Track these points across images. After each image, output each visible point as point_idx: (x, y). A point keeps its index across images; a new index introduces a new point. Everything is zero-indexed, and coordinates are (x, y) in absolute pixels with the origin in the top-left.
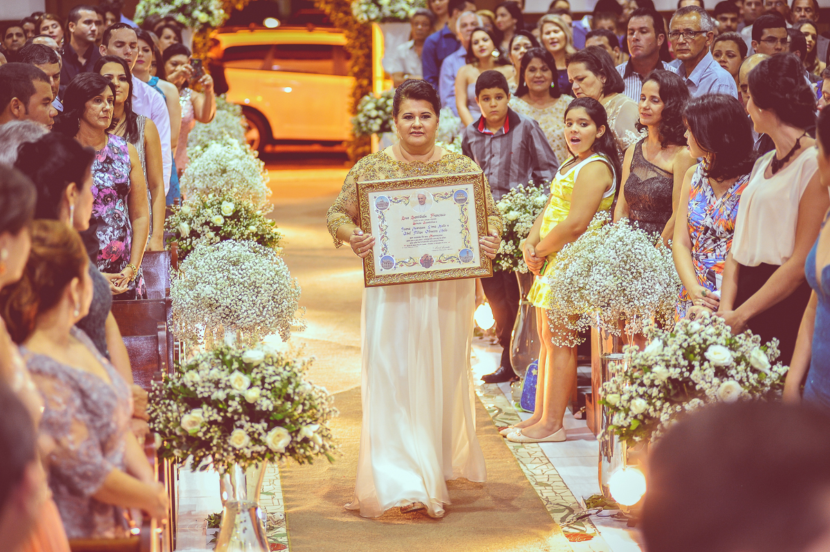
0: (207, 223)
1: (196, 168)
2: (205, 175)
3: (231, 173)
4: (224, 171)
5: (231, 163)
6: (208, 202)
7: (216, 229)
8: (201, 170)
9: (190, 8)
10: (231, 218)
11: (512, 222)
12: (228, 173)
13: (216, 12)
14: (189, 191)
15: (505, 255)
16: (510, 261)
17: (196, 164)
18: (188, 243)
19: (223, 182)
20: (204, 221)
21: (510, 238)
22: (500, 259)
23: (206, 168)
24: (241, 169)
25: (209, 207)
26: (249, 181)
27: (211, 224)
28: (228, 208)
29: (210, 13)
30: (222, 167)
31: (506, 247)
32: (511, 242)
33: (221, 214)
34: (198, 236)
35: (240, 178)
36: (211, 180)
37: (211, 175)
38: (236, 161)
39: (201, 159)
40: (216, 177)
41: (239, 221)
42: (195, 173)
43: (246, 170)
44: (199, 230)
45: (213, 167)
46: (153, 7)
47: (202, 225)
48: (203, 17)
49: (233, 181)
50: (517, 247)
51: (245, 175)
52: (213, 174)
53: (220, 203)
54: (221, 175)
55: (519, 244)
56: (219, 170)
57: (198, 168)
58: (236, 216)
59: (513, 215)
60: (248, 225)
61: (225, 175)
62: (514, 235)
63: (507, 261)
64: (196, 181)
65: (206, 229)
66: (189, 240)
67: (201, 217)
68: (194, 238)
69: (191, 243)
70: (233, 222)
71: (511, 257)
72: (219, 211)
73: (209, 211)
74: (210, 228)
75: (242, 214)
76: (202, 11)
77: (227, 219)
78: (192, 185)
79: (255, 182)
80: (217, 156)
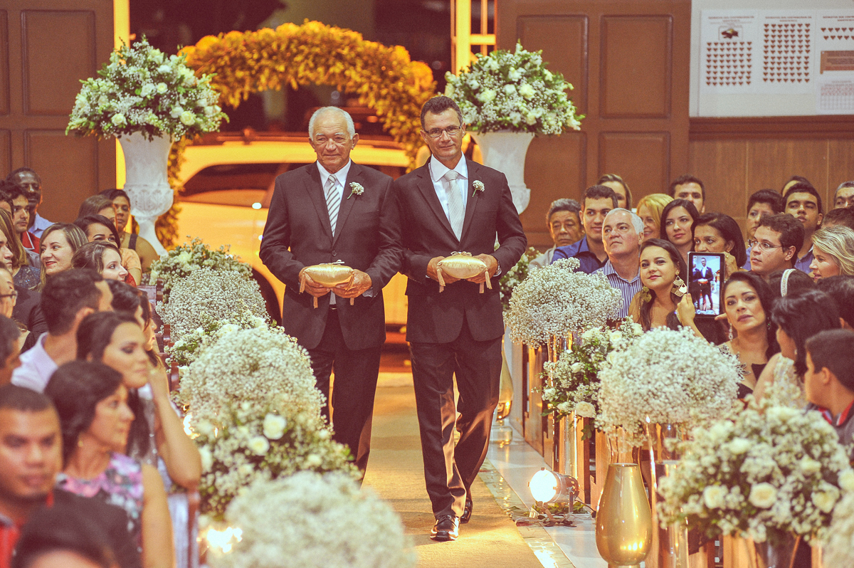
0: (241, 450)
1: (208, 362)
2: (224, 373)
3: (266, 369)
4: (255, 367)
5: (267, 354)
6: (240, 415)
7: (256, 460)
8: (216, 366)
9: (166, 102)
10: (280, 442)
11: (739, 456)
12: (262, 371)
13: (209, 109)
14: (195, 400)
15: (727, 511)
16: (736, 521)
17: (209, 356)
18: (210, 483)
19: (254, 386)
20: (236, 447)
21: (735, 482)
22: (719, 518)
23: (226, 362)
24: (282, 364)
25: (243, 424)
26: (296, 384)
27: (247, 452)
28: (275, 426)
29: (198, 111)
30: (251, 361)
31: (729, 498)
32: (736, 489)
33: (263, 435)
34: (225, 470)
35: (281, 379)
36: (234, 382)
37: (233, 373)
38: (275, 350)
39: (216, 347)
40: (242, 377)
41: (292, 446)
42: (207, 369)
43: (289, 366)
44: (228, 460)
45: (238, 360)
46: (104, 98)
47: (233, 453)
48: (188, 117)
49: (269, 383)
50: (747, 498)
51: (288, 374)
52: (237, 372)
53: (261, 418)
54: (250, 374)
55: (749, 493)
56: (248, 366)
57: (212, 362)
58: (287, 438)
59: (739, 445)
60: (306, 454)
61: (256, 374)
62: (742, 478)
63: (730, 521)
64: (210, 384)
65: (240, 459)
66: (210, 477)
67: (232, 441)
68: (218, 474)
69: (214, 481)
70: (282, 449)
71: (737, 513)
72: (260, 431)
73: (244, 430)
74: (247, 457)
75: (296, 437)
76: (185, 107)
77: (273, 444)
78: (202, 389)
79: (305, 385)
80: (244, 342)
